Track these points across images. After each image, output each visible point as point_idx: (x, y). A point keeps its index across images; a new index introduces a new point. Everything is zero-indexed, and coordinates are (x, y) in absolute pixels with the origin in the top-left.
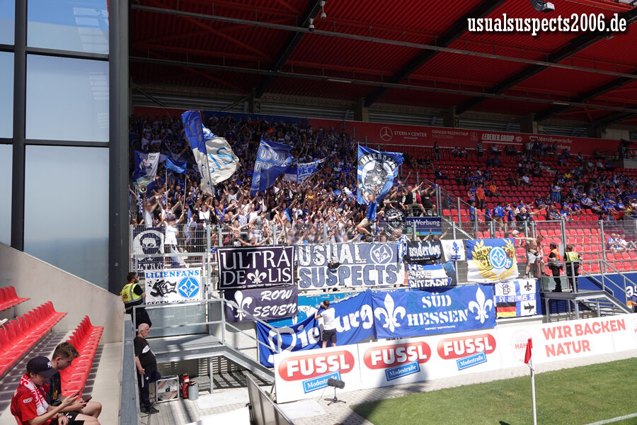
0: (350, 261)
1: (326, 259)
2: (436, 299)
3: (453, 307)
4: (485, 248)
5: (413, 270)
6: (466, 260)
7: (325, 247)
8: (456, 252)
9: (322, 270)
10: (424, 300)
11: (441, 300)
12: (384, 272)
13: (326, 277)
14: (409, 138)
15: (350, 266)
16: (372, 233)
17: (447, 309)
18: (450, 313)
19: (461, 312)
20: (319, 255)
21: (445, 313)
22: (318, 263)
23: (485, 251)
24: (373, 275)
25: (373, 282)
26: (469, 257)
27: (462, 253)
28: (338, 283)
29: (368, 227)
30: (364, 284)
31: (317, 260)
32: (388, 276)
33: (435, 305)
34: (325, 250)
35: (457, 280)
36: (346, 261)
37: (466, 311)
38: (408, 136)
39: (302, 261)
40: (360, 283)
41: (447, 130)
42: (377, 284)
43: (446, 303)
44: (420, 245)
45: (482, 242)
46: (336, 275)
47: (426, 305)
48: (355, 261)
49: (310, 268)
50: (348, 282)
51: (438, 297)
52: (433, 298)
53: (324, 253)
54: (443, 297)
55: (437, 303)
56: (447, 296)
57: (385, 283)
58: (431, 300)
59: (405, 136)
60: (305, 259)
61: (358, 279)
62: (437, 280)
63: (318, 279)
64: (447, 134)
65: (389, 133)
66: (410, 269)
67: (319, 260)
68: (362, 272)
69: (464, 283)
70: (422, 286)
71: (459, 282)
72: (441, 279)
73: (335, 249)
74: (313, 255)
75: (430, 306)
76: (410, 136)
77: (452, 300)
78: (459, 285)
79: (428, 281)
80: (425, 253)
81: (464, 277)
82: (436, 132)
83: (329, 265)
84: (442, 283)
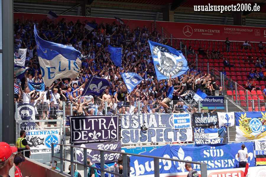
0: (156, 125)
1: (140, 124)
2: (213, 152)
3: (224, 157)
4: (246, 119)
5: (198, 132)
6: (235, 126)
7: (139, 117)
8: (228, 121)
9: (137, 132)
10: (205, 152)
11: (217, 152)
12: (178, 133)
13: (140, 136)
14: (205, 34)
15: (155, 129)
16: (170, 107)
17: (220, 158)
18: (222, 161)
19: (230, 161)
20: (135, 122)
21: (219, 161)
22: (134, 127)
23: (246, 121)
24: (171, 135)
25: (171, 140)
26: (237, 124)
27: (232, 122)
28: (148, 140)
29: (168, 103)
30: (164, 141)
31: (133, 125)
32: (181, 136)
33: (212, 155)
34: (139, 118)
35: (229, 139)
36: (153, 126)
37: (234, 160)
38: (205, 32)
39: (124, 126)
40: (161, 140)
41: (236, 27)
42: (173, 141)
43: (220, 154)
44: (202, 116)
45: (245, 115)
46: (146, 134)
47: (206, 155)
48: (158, 126)
49: (129, 130)
50: (154, 139)
51: (215, 151)
52: (211, 151)
53: (138, 120)
54: (218, 150)
55: (214, 154)
56: (221, 150)
57: (179, 141)
58: (210, 152)
59: (203, 33)
60: (126, 124)
61: (161, 137)
62: (213, 140)
63: (135, 137)
64: (236, 31)
65: (190, 30)
66: (196, 132)
67: (135, 125)
68: (163, 133)
69: (233, 142)
70: (203, 143)
71: (230, 141)
72: (215, 139)
73: (146, 118)
74: (131, 122)
75: (208, 156)
76: (207, 33)
77: (224, 153)
78: (230, 142)
79: (207, 140)
80: (205, 121)
81: (233, 138)
82: (227, 29)
83: (142, 128)
84: (216, 142)
